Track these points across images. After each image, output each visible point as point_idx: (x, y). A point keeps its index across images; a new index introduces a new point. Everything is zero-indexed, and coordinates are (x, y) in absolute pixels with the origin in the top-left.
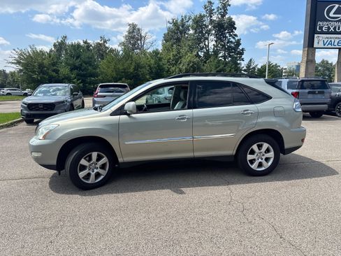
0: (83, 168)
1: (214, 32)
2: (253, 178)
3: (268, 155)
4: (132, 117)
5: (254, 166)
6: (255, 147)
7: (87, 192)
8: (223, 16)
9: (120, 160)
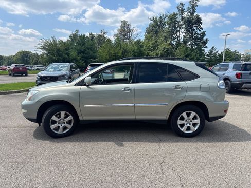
0: (54, 122)
1: (184, 26)
2: (181, 138)
3: (195, 121)
4: (90, 87)
5: (183, 129)
6: (184, 114)
7: (56, 140)
8: (192, 14)
9: (81, 118)
